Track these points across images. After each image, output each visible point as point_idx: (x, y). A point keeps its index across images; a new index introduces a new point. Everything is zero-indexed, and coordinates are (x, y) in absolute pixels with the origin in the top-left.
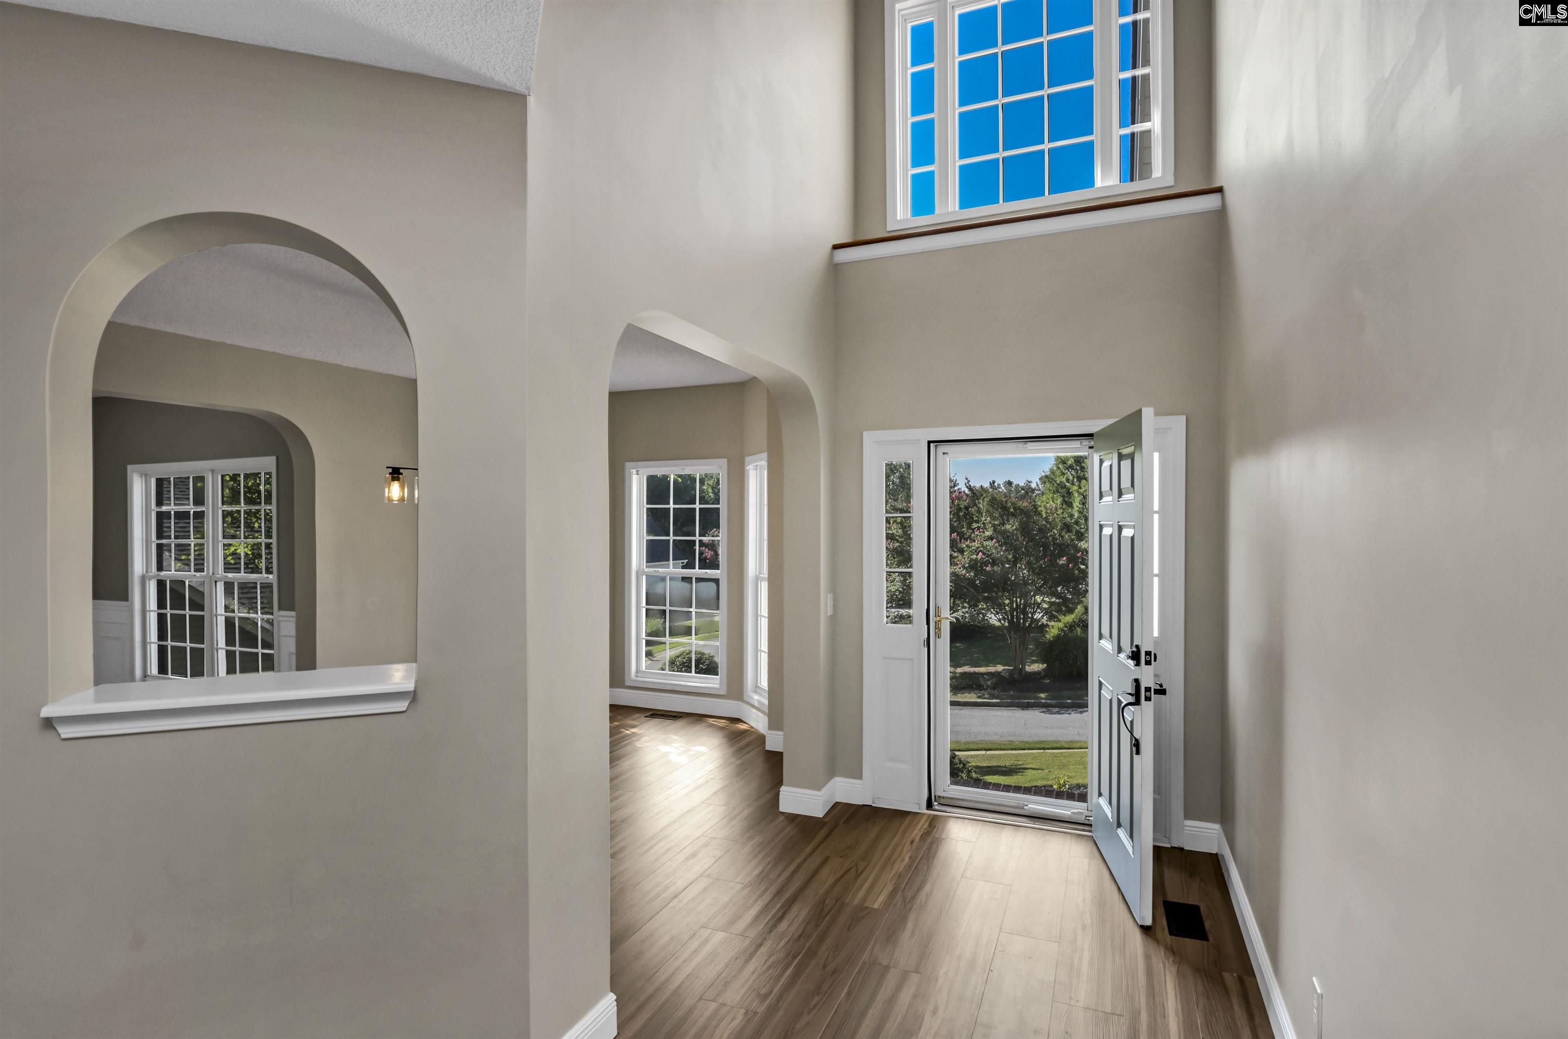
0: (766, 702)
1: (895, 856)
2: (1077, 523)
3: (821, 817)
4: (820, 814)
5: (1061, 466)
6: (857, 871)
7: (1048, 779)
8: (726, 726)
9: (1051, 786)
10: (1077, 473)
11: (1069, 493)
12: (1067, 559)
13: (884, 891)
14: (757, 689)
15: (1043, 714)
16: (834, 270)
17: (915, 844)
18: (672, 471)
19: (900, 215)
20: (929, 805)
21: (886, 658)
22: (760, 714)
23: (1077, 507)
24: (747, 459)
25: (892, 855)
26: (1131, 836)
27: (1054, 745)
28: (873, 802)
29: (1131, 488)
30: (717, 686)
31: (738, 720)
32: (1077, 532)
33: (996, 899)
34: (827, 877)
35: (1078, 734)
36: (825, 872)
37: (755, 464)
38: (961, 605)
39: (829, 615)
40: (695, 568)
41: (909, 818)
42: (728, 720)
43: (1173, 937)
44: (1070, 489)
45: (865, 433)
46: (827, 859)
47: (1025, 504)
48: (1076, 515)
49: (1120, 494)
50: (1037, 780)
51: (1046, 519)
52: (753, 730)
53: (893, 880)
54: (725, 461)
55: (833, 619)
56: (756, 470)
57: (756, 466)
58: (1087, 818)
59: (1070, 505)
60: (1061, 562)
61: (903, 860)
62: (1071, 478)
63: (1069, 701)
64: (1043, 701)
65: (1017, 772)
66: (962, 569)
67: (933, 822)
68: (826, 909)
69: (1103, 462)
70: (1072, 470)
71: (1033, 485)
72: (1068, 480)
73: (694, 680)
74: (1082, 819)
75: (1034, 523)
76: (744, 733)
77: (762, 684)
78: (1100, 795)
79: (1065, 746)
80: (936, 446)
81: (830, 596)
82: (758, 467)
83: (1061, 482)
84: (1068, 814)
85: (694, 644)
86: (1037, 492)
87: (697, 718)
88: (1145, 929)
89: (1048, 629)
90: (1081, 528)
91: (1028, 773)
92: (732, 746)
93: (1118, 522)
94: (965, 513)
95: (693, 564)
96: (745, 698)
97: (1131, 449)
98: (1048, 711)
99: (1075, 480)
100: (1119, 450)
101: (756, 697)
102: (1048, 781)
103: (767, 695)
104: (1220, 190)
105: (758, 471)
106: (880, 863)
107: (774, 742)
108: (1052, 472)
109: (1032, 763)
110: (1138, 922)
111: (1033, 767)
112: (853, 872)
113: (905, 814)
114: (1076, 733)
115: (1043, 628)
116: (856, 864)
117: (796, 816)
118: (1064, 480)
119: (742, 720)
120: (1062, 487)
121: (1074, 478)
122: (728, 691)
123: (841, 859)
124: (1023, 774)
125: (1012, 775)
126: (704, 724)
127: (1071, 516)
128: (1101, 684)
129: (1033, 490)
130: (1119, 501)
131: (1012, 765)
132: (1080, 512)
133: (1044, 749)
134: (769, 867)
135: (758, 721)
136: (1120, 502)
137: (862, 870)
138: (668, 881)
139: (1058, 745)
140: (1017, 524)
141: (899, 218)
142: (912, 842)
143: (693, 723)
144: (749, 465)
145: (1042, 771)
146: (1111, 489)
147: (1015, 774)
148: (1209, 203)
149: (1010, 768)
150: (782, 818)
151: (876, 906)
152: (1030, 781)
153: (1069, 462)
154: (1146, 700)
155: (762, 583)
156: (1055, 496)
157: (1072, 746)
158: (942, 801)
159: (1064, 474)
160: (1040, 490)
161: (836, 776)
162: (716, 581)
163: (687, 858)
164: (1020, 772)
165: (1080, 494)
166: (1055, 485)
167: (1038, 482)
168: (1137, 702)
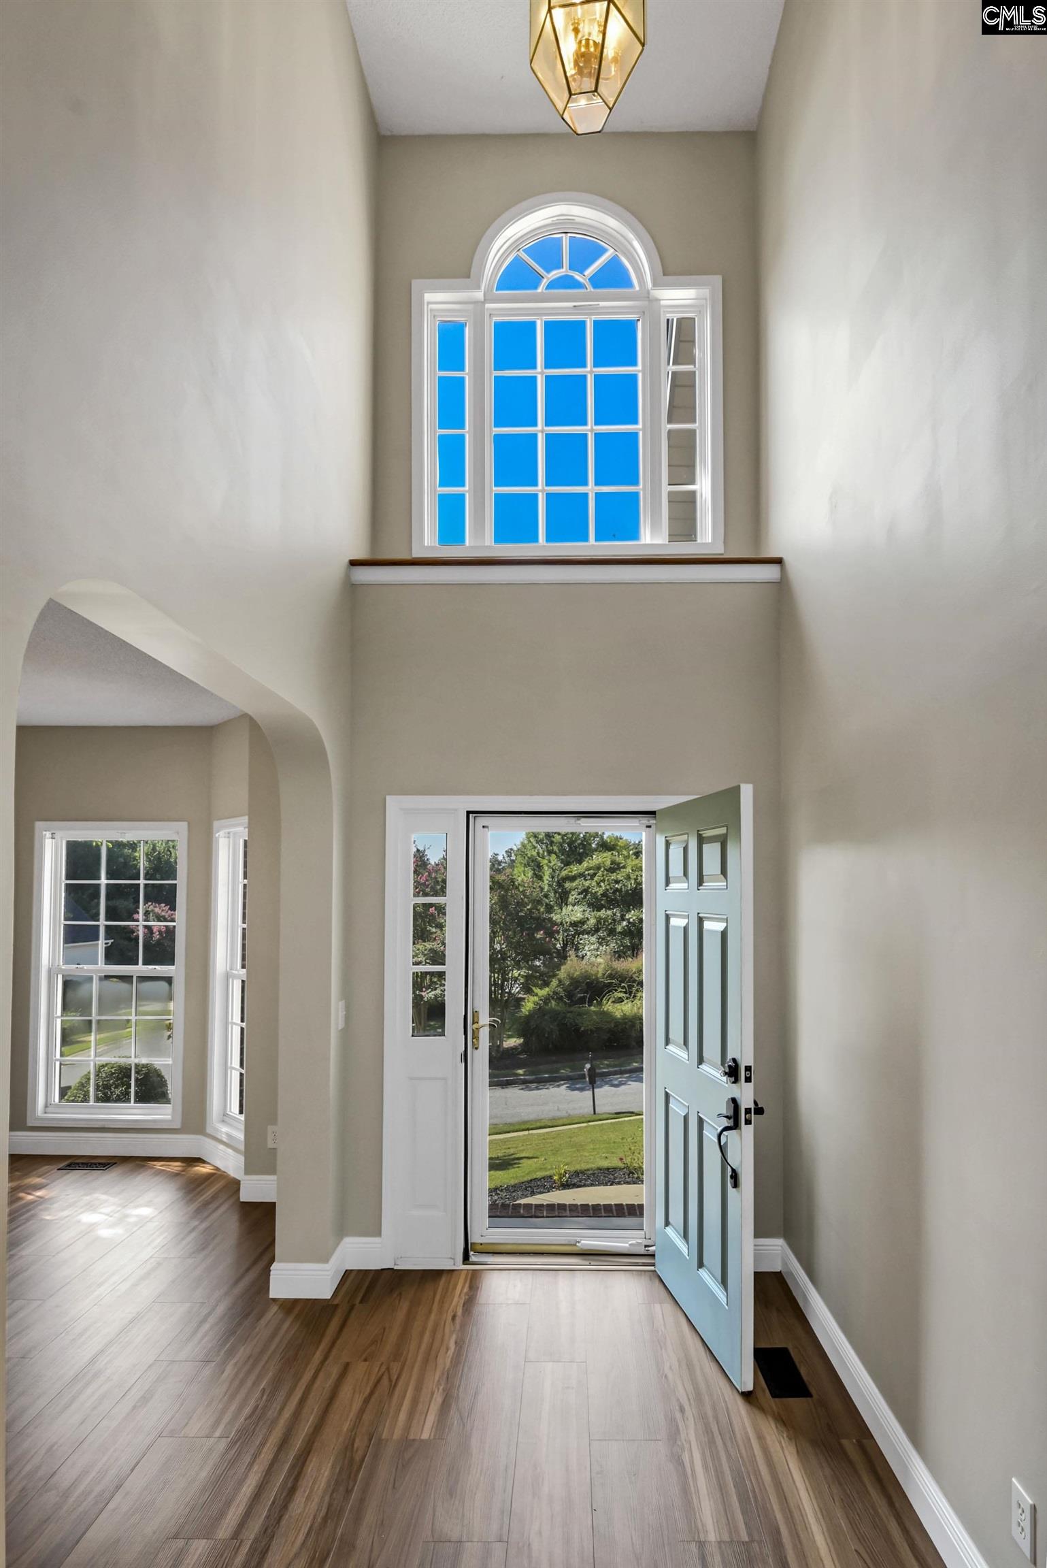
0: (241, 1136)
1: (437, 1344)
2: (546, 896)
3: (329, 1298)
4: (327, 1294)
5: (532, 839)
6: (390, 1380)
7: (545, 1169)
8: (183, 1171)
9: (551, 1177)
10: (547, 847)
11: (539, 866)
12: (544, 932)
13: (432, 1405)
14: (225, 1117)
15: (522, 1091)
16: (351, 592)
17: (458, 1321)
18: (102, 835)
19: (427, 542)
20: (466, 1258)
21: (411, 1079)
22: (230, 1151)
23: (547, 880)
24: (216, 824)
25: (432, 1344)
26: (724, 1282)
27: (538, 1124)
28: (395, 1265)
29: (722, 876)
30: (169, 1117)
31: (198, 1160)
32: (547, 905)
33: (573, 1388)
34: (350, 1398)
35: (558, 1109)
36: (346, 1392)
37: (227, 830)
38: (439, 983)
39: (340, 1028)
40: (137, 964)
41: (443, 1279)
42: (182, 1162)
43: (777, 1399)
44: (540, 863)
45: (388, 798)
46: (346, 1368)
47: (503, 877)
48: (546, 888)
49: (701, 881)
50: (535, 1172)
51: (523, 892)
52: (219, 1173)
53: (441, 1385)
54: (184, 825)
55: (347, 1034)
56: (229, 837)
57: (229, 833)
58: (647, 1249)
59: (540, 878)
60: (539, 936)
61: (448, 1349)
62: (541, 851)
63: (546, 1075)
64: (522, 1077)
65: (512, 1164)
66: (440, 945)
67: (474, 1280)
68: (357, 1458)
69: (670, 844)
70: (542, 843)
71: (500, 858)
72: (538, 853)
73: (133, 1112)
74: (642, 1250)
75: (512, 896)
76: (209, 1179)
77: (232, 1110)
78: (667, 1223)
79: (549, 1124)
80: (475, 817)
81: (342, 1004)
82: (231, 834)
83: (532, 855)
84: (625, 1247)
85: (133, 1055)
86: (503, 865)
87: (137, 1163)
88: (747, 1396)
89: (523, 1003)
90: (551, 901)
91: (524, 1165)
92: (191, 1201)
93: (698, 913)
94: (442, 886)
95: (135, 958)
96: (209, 1130)
97: (723, 831)
98: (527, 1087)
99: (546, 854)
100: (698, 831)
101: (224, 1129)
102: (546, 1171)
103: (242, 1127)
104: (779, 561)
105: (231, 839)
106: (419, 1358)
107: (255, 1189)
108: (523, 845)
109: (524, 1150)
110: (738, 1387)
111: (527, 1155)
112: (385, 1381)
113: (438, 1274)
114: (556, 1108)
115: (518, 1002)
116: (388, 1369)
117: (296, 1301)
118: (535, 853)
119: (204, 1160)
120: (533, 861)
121: (544, 852)
122: (183, 1123)
123: (367, 1363)
124: (520, 1165)
125: (508, 1169)
126: (149, 1172)
127: (542, 889)
128: (667, 1096)
129: (500, 863)
130: (698, 890)
131: (505, 1156)
132: (549, 885)
133: (528, 1129)
134: (265, 1397)
135: (229, 1161)
136: (700, 891)
137: (395, 1377)
138: (105, 1458)
139: (542, 1124)
140: (496, 897)
141: (426, 544)
142: (454, 1318)
143: (132, 1171)
144: (218, 832)
145: (535, 1160)
146: (686, 874)
147: (511, 1167)
148: (768, 573)
149: (504, 1160)
150: (274, 1308)
151: (425, 1436)
152: (528, 1174)
153: (541, 837)
154: (746, 1124)
155: (235, 981)
156: (526, 869)
157: (555, 1124)
158: (478, 1248)
159: (535, 848)
160: (506, 863)
161: (347, 1235)
162: (169, 980)
163: (134, 1407)
164: (515, 1164)
165: (549, 867)
166: (526, 858)
167: (505, 855)
168: (736, 1126)
